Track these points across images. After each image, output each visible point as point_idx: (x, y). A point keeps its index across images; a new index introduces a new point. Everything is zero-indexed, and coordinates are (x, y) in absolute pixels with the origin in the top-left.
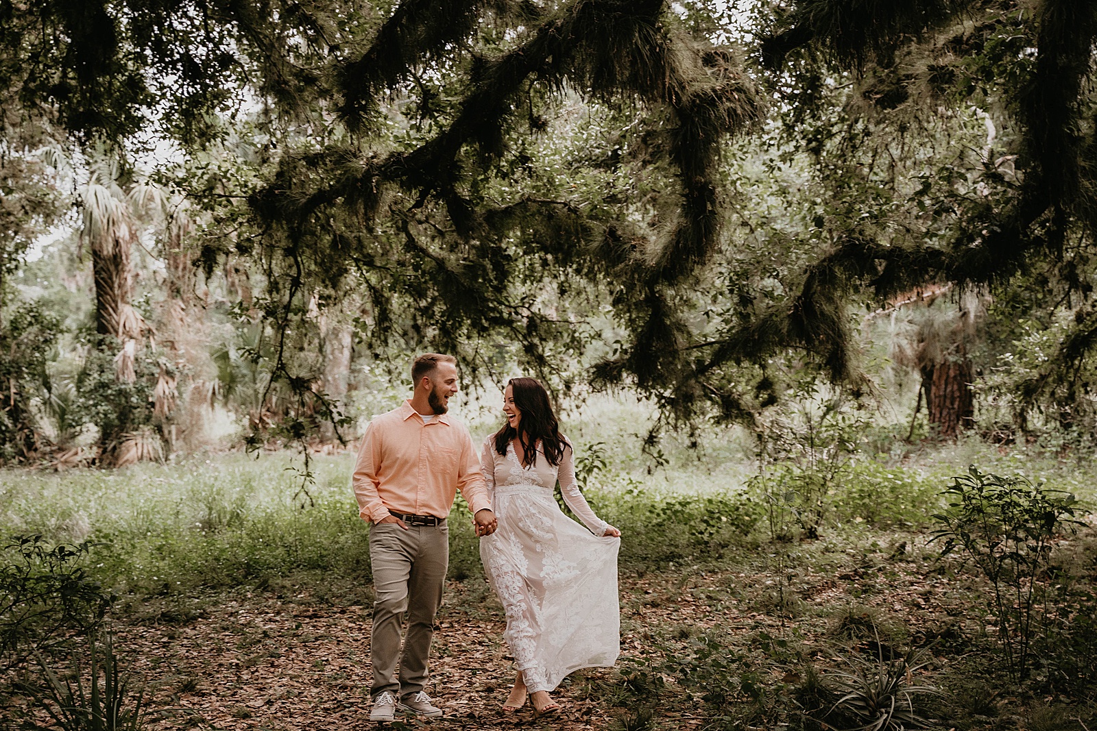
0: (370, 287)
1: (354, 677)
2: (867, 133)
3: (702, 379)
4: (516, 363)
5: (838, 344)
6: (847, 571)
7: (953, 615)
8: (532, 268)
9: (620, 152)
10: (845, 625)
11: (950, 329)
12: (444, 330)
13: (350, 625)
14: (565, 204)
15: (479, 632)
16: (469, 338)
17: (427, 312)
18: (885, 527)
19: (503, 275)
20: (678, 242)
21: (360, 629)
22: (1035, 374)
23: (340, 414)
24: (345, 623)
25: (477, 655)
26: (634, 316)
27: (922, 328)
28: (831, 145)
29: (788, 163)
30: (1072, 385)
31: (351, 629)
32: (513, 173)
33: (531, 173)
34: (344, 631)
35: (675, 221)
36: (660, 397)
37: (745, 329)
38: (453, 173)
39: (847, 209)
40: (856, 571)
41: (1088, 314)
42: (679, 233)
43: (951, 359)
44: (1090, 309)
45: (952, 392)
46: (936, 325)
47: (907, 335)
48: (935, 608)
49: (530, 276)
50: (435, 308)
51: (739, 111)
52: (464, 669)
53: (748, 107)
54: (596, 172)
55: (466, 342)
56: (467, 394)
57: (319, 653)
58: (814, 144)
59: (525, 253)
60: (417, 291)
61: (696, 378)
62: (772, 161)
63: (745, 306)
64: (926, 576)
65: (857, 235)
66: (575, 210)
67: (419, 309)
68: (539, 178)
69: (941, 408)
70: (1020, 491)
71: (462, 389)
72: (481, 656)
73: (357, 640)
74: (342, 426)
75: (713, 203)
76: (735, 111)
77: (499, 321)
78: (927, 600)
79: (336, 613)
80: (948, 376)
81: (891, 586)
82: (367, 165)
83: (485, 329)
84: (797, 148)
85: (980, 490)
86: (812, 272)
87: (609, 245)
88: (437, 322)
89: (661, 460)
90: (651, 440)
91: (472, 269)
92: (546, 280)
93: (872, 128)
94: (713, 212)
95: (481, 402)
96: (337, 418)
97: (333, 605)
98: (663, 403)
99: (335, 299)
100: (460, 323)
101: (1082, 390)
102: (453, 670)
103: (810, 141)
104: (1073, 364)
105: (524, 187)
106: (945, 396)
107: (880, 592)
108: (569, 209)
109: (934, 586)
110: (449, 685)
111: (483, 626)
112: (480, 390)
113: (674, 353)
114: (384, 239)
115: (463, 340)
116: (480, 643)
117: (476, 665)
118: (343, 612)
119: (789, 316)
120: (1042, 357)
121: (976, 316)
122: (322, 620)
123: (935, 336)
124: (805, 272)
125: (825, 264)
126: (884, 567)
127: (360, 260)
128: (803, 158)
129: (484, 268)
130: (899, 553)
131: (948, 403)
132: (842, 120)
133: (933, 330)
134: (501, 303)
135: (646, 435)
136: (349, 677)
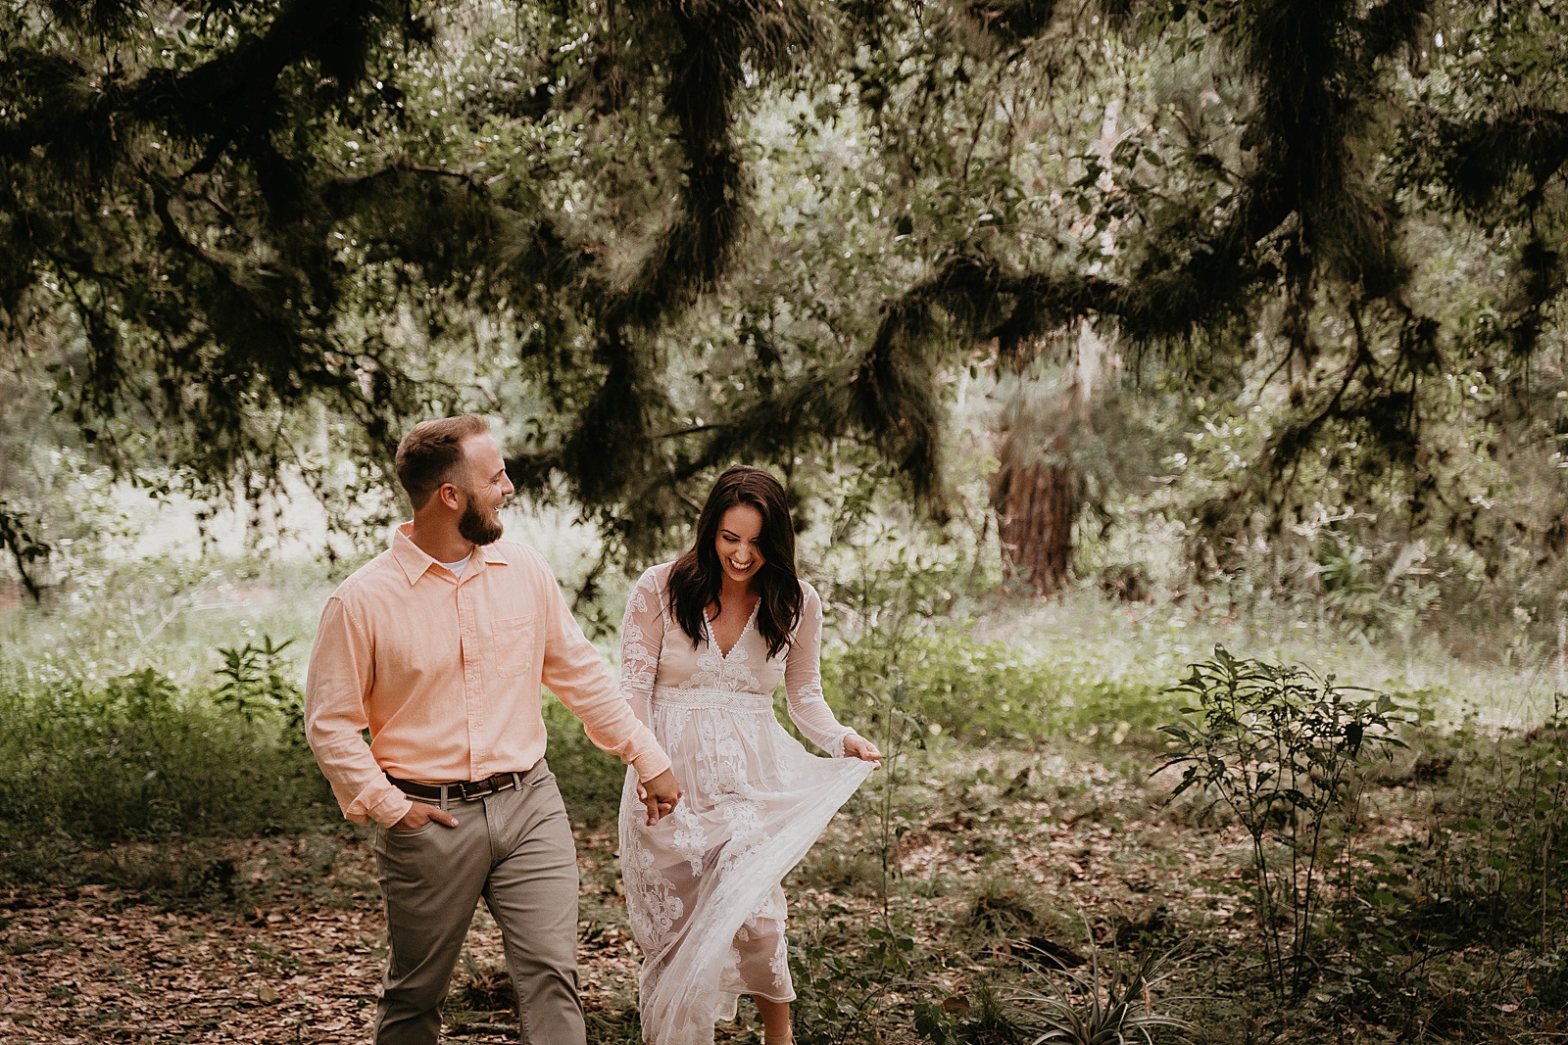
0: (82, 309)
1: (135, 1016)
2: (961, 75)
3: (681, 487)
4: (346, 454)
5: (925, 434)
6: (937, 816)
7: (1141, 891)
8: (378, 287)
9: (552, 90)
10: (980, 910)
11: (1050, 410)
12: (216, 390)
13: (96, 920)
14: (464, 178)
15: (339, 930)
16: (263, 406)
17: (184, 359)
18: (980, 743)
19: (330, 297)
20: (671, 253)
21: (117, 929)
22: (1221, 490)
23: (26, 537)
24: (84, 916)
25: (351, 971)
26: (556, 377)
27: (1008, 407)
28: (902, 95)
29: (830, 121)
30: (1277, 508)
31: (100, 927)
32: (371, 118)
33: (402, 119)
34: (88, 932)
35: (670, 215)
36: (606, 515)
37: (764, 404)
38: (269, 110)
39: (951, 205)
40: (956, 815)
41: (1311, 393)
42: (675, 237)
43: (1048, 460)
44: (1312, 385)
45: (1041, 513)
46: (1030, 403)
47: (983, 418)
48: (1100, 877)
49: (376, 300)
50: (203, 351)
51: (788, 30)
52: (337, 997)
53: (798, 23)
54: (516, 123)
55: (259, 413)
56: (257, 506)
57: (52, 973)
58: (872, 92)
59: (369, 259)
60: (168, 319)
61: (672, 485)
62: (802, 117)
63: (767, 365)
64: (1073, 824)
65: (972, 251)
66: (480, 190)
67: (169, 352)
68: (416, 128)
69: (1022, 540)
70: (1300, 688)
71: (248, 497)
72: (359, 973)
73: (118, 948)
74: (31, 560)
75: (735, 185)
76: (778, 28)
77: (322, 380)
78: (1084, 865)
79: (58, 898)
80: (1034, 490)
81: (1020, 841)
82: (104, 89)
83: (295, 393)
84: (844, 97)
85: (1232, 685)
86: (893, 312)
87: (540, 252)
88: (205, 376)
89: (603, 627)
90: (588, 591)
91: (277, 284)
92: (403, 308)
93: (969, 65)
94: (734, 203)
95: (283, 522)
96: (23, 545)
97: (49, 885)
98: (612, 528)
99: (11, 328)
100: (245, 380)
101: (1294, 517)
102: (315, 999)
103: (866, 86)
104: (1280, 476)
105: (390, 145)
106: (1029, 522)
107: (1005, 852)
108: (472, 187)
109: (1088, 842)
110: (320, 1027)
111: (344, 918)
112: (281, 497)
113: (644, 444)
114: (114, 225)
115: (252, 410)
116: (351, 950)
117: (353, 988)
118: (73, 896)
119: (851, 385)
120: (1235, 461)
121: (1094, 391)
122: (36, 911)
123: (1026, 421)
124: (882, 310)
125: (916, 298)
126: (1000, 811)
127: (64, 261)
128: (851, 115)
129: (296, 284)
130: (1018, 789)
131: (1034, 532)
132: (917, 52)
133: (1025, 412)
134: (330, 348)
135: (580, 584)
136: (124, 1017)
